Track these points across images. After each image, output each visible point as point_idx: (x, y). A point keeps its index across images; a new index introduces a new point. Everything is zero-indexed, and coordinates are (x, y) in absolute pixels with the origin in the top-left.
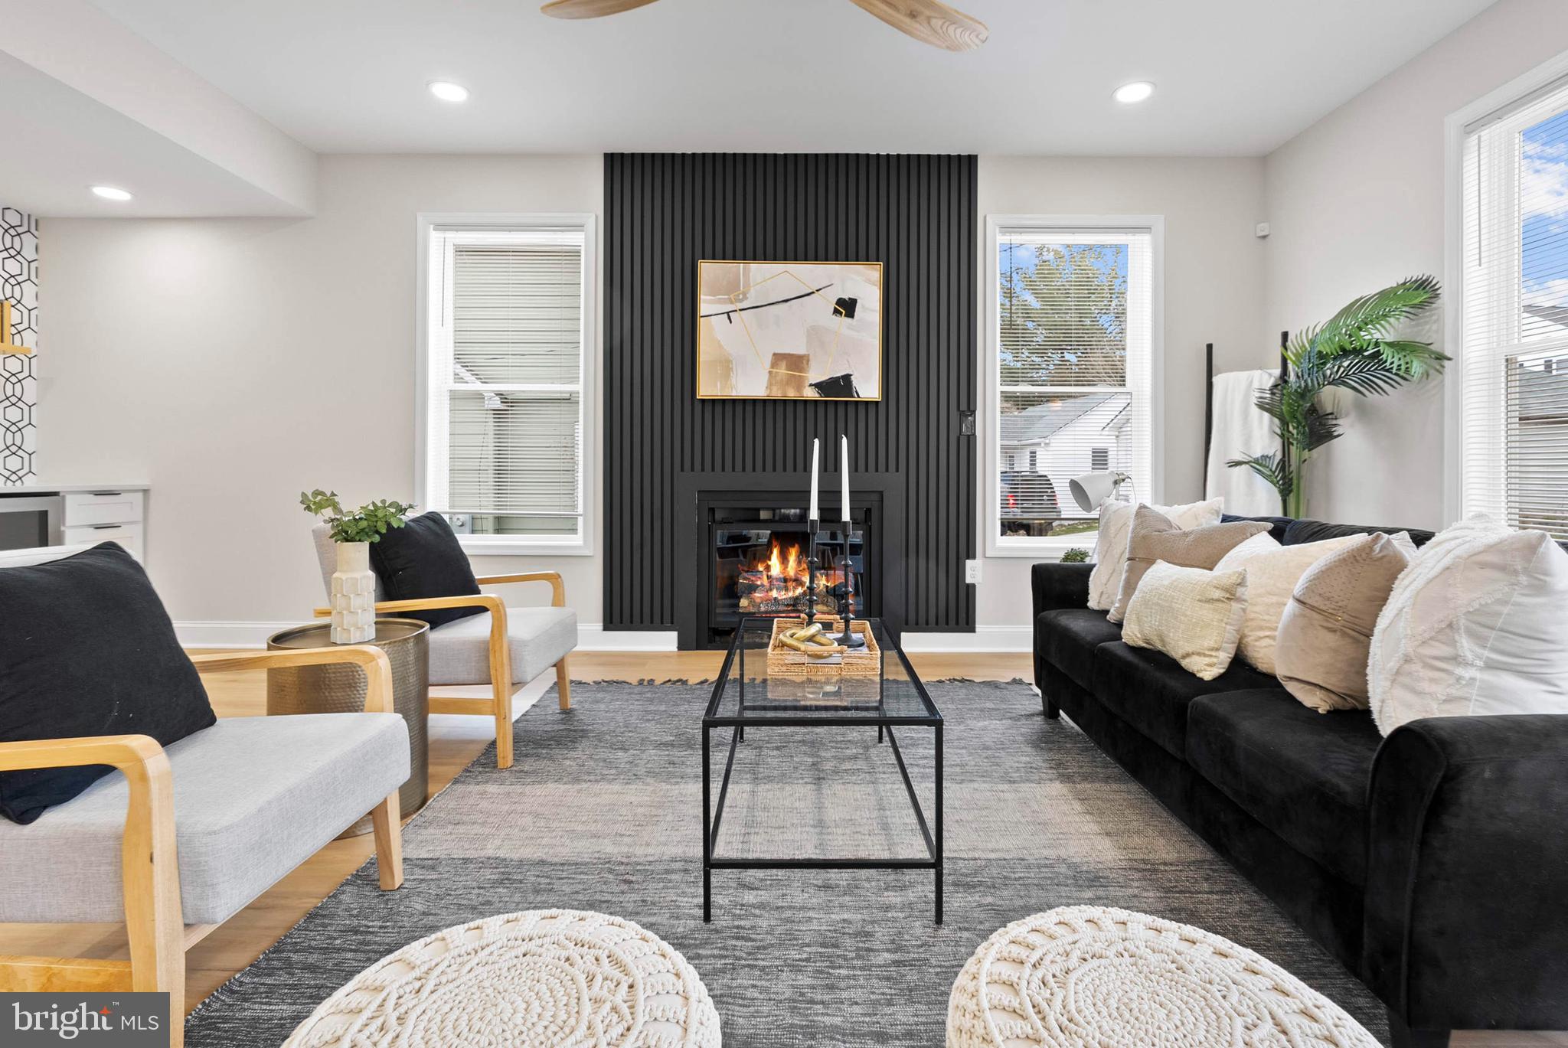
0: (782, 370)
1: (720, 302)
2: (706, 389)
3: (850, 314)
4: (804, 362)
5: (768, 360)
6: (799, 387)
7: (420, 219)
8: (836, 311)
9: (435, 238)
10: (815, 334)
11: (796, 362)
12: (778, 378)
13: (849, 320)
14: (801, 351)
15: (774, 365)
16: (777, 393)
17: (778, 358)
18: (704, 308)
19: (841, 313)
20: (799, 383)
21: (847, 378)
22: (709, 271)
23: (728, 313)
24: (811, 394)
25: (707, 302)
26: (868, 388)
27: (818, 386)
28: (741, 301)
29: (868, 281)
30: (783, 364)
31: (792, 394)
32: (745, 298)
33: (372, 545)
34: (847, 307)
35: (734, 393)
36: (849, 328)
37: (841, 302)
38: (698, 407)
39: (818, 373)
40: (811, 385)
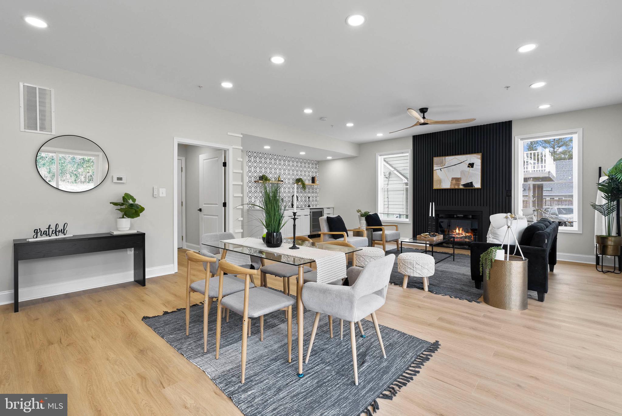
0: (454, 182)
1: (439, 166)
2: (436, 186)
3: (472, 167)
4: (460, 179)
5: (450, 179)
6: (459, 185)
7: (377, 154)
8: (468, 167)
9: (379, 158)
10: (462, 172)
11: (458, 180)
12: (453, 183)
13: (472, 168)
14: (459, 177)
15: (452, 180)
16: (453, 187)
17: (453, 179)
18: (435, 168)
19: (470, 167)
20: (458, 185)
21: (471, 183)
22: (436, 159)
23: (440, 169)
24: (461, 187)
25: (435, 167)
26: (477, 185)
27: (464, 185)
28: (444, 166)
29: (478, 158)
30: (454, 180)
31: (456, 187)
32: (445, 165)
33: (365, 218)
34: (471, 165)
35: (442, 187)
36: (472, 170)
37: (470, 164)
38: (434, 191)
39: (463, 182)
40: (461, 185)
